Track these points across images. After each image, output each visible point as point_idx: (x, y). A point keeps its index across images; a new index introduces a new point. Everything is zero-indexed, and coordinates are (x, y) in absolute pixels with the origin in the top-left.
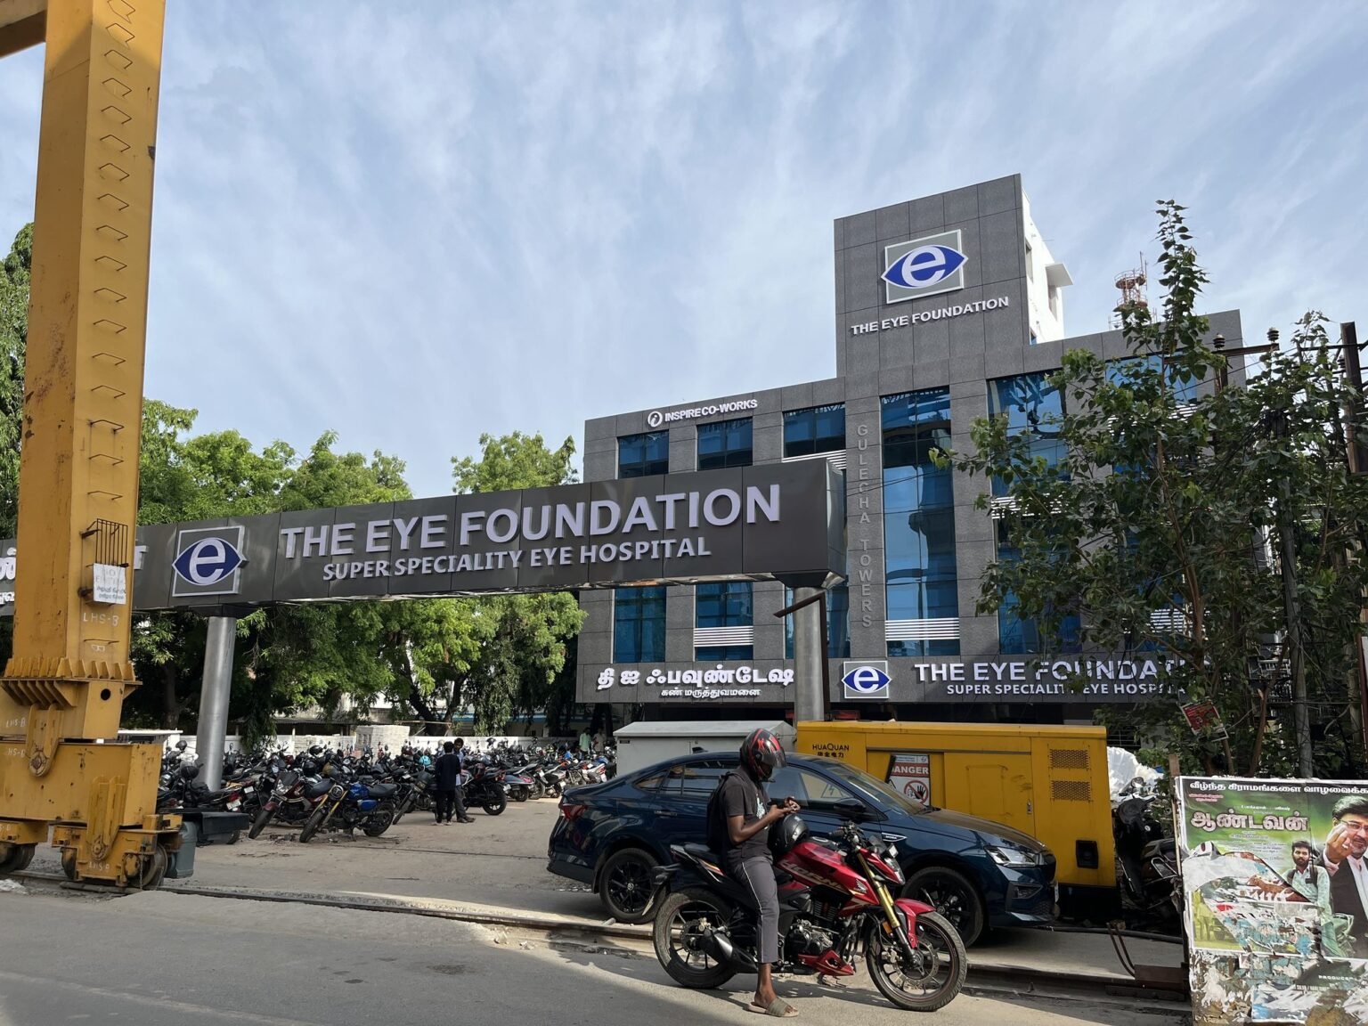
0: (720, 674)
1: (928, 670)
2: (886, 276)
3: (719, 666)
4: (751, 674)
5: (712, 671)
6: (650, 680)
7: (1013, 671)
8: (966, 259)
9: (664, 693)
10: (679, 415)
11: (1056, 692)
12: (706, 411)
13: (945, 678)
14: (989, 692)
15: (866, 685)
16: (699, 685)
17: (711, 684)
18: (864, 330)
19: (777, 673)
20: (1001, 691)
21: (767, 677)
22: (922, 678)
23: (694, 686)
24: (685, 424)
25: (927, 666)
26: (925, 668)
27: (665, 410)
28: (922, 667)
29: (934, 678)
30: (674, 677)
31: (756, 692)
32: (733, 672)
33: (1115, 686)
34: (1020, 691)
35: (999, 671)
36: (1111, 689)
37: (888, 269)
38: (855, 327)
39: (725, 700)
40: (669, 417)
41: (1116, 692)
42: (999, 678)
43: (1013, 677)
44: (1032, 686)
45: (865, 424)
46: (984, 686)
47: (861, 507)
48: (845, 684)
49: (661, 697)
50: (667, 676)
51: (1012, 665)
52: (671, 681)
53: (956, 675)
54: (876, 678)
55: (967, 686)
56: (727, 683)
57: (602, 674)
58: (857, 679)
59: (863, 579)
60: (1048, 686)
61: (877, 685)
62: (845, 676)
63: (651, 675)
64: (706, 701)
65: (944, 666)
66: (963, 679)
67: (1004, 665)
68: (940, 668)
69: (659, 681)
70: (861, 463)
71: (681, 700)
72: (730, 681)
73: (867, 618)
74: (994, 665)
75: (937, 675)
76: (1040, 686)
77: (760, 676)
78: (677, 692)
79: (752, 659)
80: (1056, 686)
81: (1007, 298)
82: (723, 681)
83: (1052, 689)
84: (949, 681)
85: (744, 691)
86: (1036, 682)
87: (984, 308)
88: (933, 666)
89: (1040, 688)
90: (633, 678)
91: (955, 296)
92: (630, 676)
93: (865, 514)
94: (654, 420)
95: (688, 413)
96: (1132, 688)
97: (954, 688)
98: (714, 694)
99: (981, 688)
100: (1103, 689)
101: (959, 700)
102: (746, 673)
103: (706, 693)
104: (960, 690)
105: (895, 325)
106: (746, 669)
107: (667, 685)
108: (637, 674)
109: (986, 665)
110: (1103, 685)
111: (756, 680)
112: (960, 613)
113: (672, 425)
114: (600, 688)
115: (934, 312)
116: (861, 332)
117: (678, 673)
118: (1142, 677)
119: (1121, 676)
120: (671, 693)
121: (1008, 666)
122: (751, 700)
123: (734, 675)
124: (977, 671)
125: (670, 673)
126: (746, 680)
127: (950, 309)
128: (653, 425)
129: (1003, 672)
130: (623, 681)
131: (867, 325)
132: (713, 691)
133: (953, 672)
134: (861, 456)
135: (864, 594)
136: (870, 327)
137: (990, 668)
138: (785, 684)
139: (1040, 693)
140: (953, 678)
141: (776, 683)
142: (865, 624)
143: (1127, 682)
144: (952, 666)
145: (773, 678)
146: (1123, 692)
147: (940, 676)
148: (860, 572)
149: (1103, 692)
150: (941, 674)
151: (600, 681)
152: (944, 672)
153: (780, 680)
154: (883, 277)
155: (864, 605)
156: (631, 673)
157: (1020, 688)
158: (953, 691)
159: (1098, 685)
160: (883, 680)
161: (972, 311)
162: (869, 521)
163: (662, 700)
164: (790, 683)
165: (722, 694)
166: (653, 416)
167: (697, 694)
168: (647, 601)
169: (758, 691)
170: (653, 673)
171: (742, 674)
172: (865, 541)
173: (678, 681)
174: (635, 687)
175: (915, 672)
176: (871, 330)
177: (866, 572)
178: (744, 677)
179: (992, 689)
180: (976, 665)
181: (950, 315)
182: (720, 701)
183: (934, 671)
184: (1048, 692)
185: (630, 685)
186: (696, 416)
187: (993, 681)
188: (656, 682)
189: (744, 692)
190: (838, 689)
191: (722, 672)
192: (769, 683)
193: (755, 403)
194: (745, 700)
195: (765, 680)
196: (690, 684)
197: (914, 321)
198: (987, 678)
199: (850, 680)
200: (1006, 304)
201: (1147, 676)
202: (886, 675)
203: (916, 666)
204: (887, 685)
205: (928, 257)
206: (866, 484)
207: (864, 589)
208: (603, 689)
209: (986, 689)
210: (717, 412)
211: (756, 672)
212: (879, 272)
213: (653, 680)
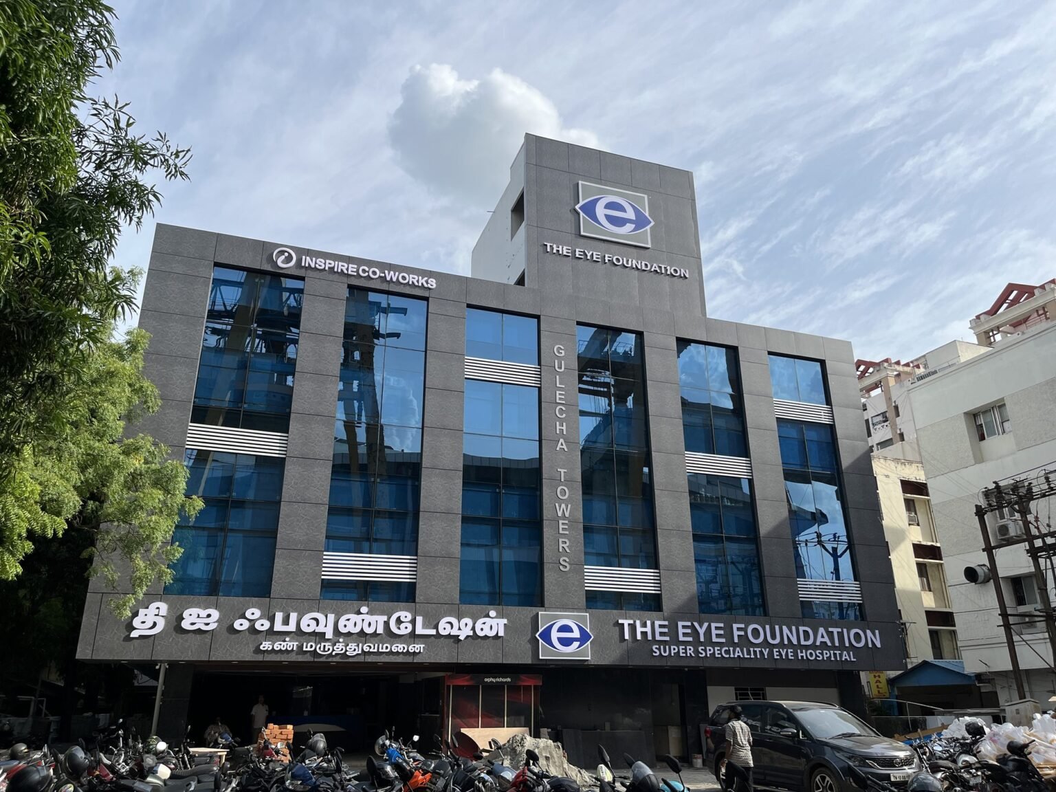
0: (366, 620)
1: (633, 627)
2: (580, 208)
3: (364, 609)
4: (413, 622)
5: (353, 617)
6: (241, 625)
7: (714, 632)
8: (652, 224)
9: (266, 646)
10: (321, 263)
11: (752, 656)
12: (364, 271)
13: (650, 637)
14: (693, 655)
15: (566, 642)
16: (329, 635)
17: (349, 634)
18: (558, 251)
19: (450, 623)
20: (704, 655)
21: (436, 627)
22: (627, 637)
23: (321, 636)
24: (331, 277)
25: (632, 622)
26: (629, 624)
27: (301, 252)
28: (626, 622)
29: (639, 637)
30: (286, 621)
31: (418, 647)
32: (385, 618)
33: (799, 651)
34: (721, 654)
35: (702, 631)
36: (796, 655)
37: (582, 203)
38: (549, 245)
39: (369, 659)
40: (306, 261)
41: (800, 658)
42: (702, 639)
43: (715, 639)
44: (731, 649)
45: (561, 345)
46: (688, 647)
47: (558, 432)
48: (541, 641)
49: (258, 651)
50: (272, 620)
51: (713, 625)
52: (279, 627)
53: (662, 634)
54: (576, 634)
55: (672, 647)
56: (375, 634)
57: (142, 612)
58: (555, 635)
59: (560, 514)
60: (745, 649)
61: (578, 643)
62: (540, 631)
63: (243, 617)
64: (338, 659)
65: (649, 623)
66: (667, 638)
67: (706, 625)
68: (644, 625)
69: (258, 626)
70: (558, 385)
71: (293, 658)
72: (380, 630)
73: (565, 561)
74: (696, 624)
75: (642, 632)
76: (738, 649)
77: (425, 626)
78: (290, 644)
79: (414, 601)
80: (752, 649)
81: (687, 271)
82: (369, 631)
83: (749, 653)
84: (654, 641)
85: (401, 646)
86: (735, 645)
87: (669, 273)
88: (638, 623)
89: (738, 653)
90: (207, 621)
91: (642, 251)
92: (201, 617)
93: (562, 440)
94: (283, 257)
95: (341, 266)
96: (811, 654)
97: (659, 649)
98: (353, 649)
99: (686, 649)
100: (790, 654)
101: (663, 663)
102: (403, 619)
103: (339, 648)
104: (665, 652)
105: (589, 258)
106: (406, 615)
107: (271, 633)
108: (216, 615)
109: (689, 624)
110: (789, 650)
111: (420, 630)
112: (662, 565)
113: (310, 274)
114: (134, 634)
115: (625, 259)
116: (555, 251)
117: (293, 617)
118: (818, 643)
119: (803, 642)
120: (277, 647)
121: (709, 627)
122: (409, 659)
123: (387, 624)
124: (681, 631)
125: (279, 616)
126: (405, 630)
127: (639, 262)
128: (280, 263)
129: (704, 634)
130: (185, 625)
131: (561, 247)
132: (352, 646)
133: (658, 630)
134: (557, 377)
135: (561, 532)
136: (565, 250)
137: (693, 627)
138: (462, 638)
139: (739, 656)
140: (658, 638)
141: (449, 636)
142: (561, 567)
143: (807, 647)
144: (657, 623)
145: (444, 629)
146: (805, 658)
147: (644, 634)
148: (557, 504)
149: (790, 658)
150: (646, 632)
151: (136, 622)
152: (648, 629)
153: (454, 632)
154: (577, 207)
155: (561, 545)
156: (203, 613)
157: (720, 650)
158: (658, 654)
159: (785, 650)
160: (584, 637)
161: (659, 271)
162: (566, 450)
163: (260, 658)
164: (468, 637)
165: (366, 649)
166: (282, 252)
167: (325, 649)
168: (240, 504)
169: (422, 646)
170: (248, 614)
171: (399, 621)
172: (562, 471)
173: (292, 627)
174: (208, 636)
175: (617, 628)
176: (565, 253)
177: (563, 506)
178: (402, 626)
179: (696, 652)
180: (680, 624)
181: (639, 267)
182: (361, 659)
183: (639, 629)
184: (746, 656)
185: (199, 631)
186: (350, 273)
187: (696, 643)
188: (252, 630)
189: (399, 647)
190: (529, 646)
191: (368, 618)
192: (438, 636)
193: (433, 283)
194: (400, 659)
195: (433, 632)
196: (314, 634)
197: (607, 261)
198: (690, 639)
199: (546, 635)
200: (687, 276)
201: (821, 642)
202: (588, 631)
203: (620, 621)
204: (589, 642)
205: (620, 208)
206: (564, 409)
207: (561, 526)
208: (141, 637)
209: (690, 651)
210: (380, 277)
211: (419, 620)
212: (572, 202)
213: (246, 625)
